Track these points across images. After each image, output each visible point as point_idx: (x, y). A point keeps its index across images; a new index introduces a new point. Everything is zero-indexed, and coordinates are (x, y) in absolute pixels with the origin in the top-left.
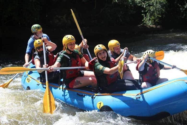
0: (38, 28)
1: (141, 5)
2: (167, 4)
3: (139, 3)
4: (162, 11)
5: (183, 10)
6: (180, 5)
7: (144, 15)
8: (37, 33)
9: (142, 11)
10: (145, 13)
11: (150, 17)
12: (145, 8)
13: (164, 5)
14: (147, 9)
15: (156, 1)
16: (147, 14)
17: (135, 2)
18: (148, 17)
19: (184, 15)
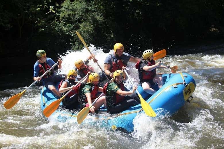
0: (43, 53)
1: (69, 34)
2: (94, 33)
3: (67, 31)
4: (90, 40)
5: (110, 39)
6: (107, 35)
7: (73, 44)
8: (41, 58)
9: (71, 40)
10: (74, 42)
11: (79, 46)
12: (73, 37)
13: (92, 34)
14: (75, 38)
15: (83, 30)
16: (76, 42)
17: (63, 31)
18: (77, 45)
19: (111, 44)
